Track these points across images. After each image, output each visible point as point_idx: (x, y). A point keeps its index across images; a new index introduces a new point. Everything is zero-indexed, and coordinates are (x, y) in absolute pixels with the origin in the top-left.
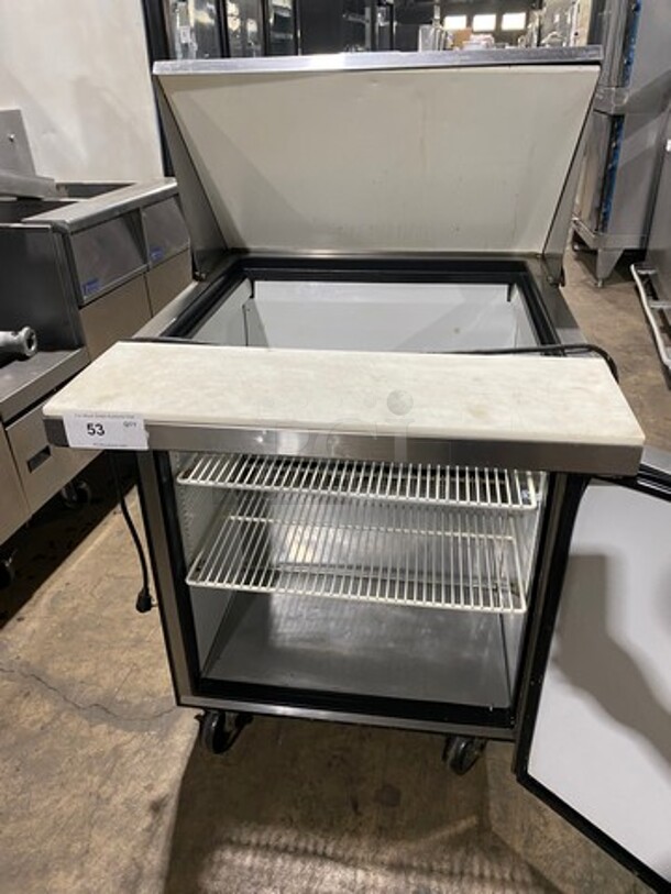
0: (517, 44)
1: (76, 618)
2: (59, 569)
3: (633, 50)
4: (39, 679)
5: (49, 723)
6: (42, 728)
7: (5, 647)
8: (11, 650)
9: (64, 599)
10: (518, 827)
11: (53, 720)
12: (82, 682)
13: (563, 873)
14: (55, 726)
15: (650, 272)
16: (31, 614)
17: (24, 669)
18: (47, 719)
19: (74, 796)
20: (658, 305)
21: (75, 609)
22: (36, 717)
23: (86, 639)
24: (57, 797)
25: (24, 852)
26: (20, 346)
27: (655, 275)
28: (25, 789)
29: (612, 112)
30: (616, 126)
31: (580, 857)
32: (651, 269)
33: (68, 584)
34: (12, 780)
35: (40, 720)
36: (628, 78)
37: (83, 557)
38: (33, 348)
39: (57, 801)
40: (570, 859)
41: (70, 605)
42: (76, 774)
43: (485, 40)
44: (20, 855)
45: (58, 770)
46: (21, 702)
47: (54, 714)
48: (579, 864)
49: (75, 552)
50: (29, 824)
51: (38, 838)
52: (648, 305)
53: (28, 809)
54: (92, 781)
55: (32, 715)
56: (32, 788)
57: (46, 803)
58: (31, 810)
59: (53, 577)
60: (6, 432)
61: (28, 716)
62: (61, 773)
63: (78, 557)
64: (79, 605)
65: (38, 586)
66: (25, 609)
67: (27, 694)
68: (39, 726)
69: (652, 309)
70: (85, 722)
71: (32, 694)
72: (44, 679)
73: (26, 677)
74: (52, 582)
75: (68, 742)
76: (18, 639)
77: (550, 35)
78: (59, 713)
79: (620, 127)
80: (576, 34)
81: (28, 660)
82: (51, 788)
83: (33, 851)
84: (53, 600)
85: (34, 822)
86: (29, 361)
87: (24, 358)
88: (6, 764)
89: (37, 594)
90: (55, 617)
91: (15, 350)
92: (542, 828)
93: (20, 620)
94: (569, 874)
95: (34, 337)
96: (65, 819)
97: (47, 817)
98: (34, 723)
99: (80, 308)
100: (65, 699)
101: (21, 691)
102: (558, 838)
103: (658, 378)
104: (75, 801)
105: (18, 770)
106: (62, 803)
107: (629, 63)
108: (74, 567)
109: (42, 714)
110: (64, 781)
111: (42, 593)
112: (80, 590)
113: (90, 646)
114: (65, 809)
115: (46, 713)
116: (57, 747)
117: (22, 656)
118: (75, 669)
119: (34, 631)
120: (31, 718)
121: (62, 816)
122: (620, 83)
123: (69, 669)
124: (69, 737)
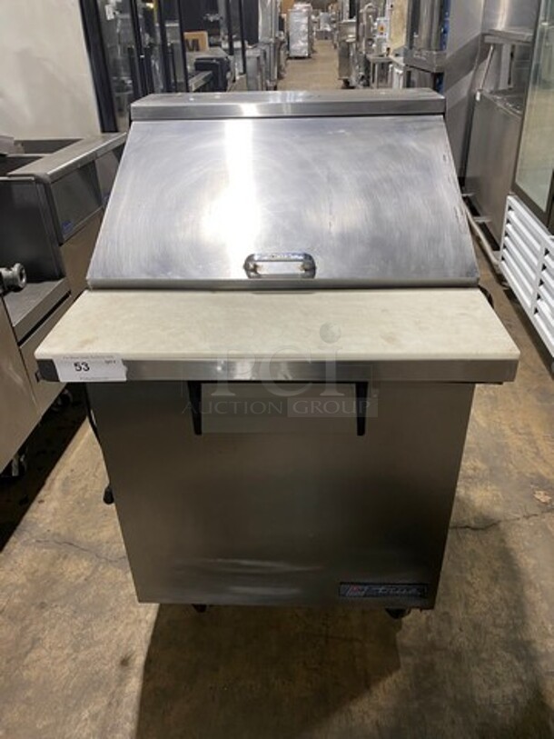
0: (327, 11)
1: (87, 496)
2: (61, 460)
3: (448, 21)
4: (71, 544)
5: (91, 576)
6: (86, 580)
7: (35, 523)
8: (41, 525)
9: (73, 482)
10: (458, 597)
11: (93, 573)
12: (107, 542)
13: (494, 622)
14: (96, 576)
15: (470, 195)
16: (49, 497)
17: (56, 538)
18: (88, 573)
19: (127, 624)
20: (481, 220)
21: (85, 489)
22: (78, 572)
23: (101, 510)
24: (114, 627)
25: (100, 670)
26: (14, 279)
27: (474, 196)
28: (87, 624)
29: (435, 71)
30: (438, 81)
31: (503, 610)
32: (470, 192)
33: (72, 471)
34: (73, 620)
35: (82, 574)
36: (445, 43)
37: (78, 449)
38: (24, 280)
39: (116, 630)
40: (497, 612)
41: (79, 486)
42: (124, 608)
43: (306, 8)
44: (97, 673)
45: (108, 608)
46: (62, 563)
47: (91, 569)
48: (503, 614)
49: (71, 446)
50: (97, 649)
51: (108, 658)
52: (474, 220)
53: (92, 638)
54: (138, 612)
55: (74, 571)
56: (93, 623)
57: (107, 633)
58: (96, 639)
59: (58, 466)
60: (20, 350)
61: (70, 572)
62: (111, 610)
63: (75, 449)
64: (86, 486)
65: (48, 475)
66: (42, 493)
67: (65, 557)
68: (83, 578)
69: (477, 223)
70: (120, 571)
71: (70, 555)
72: (75, 544)
73: (60, 544)
74: (59, 470)
75: (110, 586)
76: (44, 517)
77: (367, 6)
78: (97, 567)
79: (441, 82)
80: (392, 6)
81: (57, 531)
82: (107, 621)
83: (107, 668)
84: (64, 484)
85: (100, 648)
86: (22, 292)
87: (18, 289)
88: (65, 609)
89: (49, 481)
90: (69, 497)
91: (11, 283)
92: (474, 595)
93: (41, 501)
94: (498, 621)
95: (24, 271)
96: (124, 641)
97: (111, 641)
98: (78, 577)
99: (61, 245)
100: (97, 556)
101: (60, 555)
102: (486, 600)
103: (488, 275)
104: (129, 627)
105: (75, 612)
106: (119, 630)
107: (445, 32)
108: (73, 457)
109: (82, 570)
110: (116, 614)
111: (53, 480)
112: (83, 474)
113: (106, 515)
114: (123, 634)
115: (85, 569)
116: (103, 591)
117: (52, 529)
118: (99, 533)
119: (55, 509)
120: (74, 574)
121: (122, 640)
122: (438, 48)
123: (94, 534)
124: (111, 583)
